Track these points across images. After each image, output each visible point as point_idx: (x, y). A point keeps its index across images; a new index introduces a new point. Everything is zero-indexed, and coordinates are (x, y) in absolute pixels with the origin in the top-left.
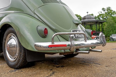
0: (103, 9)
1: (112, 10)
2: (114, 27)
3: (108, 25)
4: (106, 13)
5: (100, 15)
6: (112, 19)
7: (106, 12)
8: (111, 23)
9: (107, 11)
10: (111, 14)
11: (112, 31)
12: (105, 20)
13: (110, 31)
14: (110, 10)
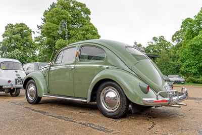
0: (155, 39)
1: (166, 41)
2: (168, 63)
3: (161, 61)
4: (157, 44)
5: (150, 46)
6: (165, 53)
7: (158, 42)
8: (164, 58)
9: (160, 41)
10: (165, 46)
11: (165, 68)
12: (156, 54)
13: (164, 68)
14: (163, 40)
